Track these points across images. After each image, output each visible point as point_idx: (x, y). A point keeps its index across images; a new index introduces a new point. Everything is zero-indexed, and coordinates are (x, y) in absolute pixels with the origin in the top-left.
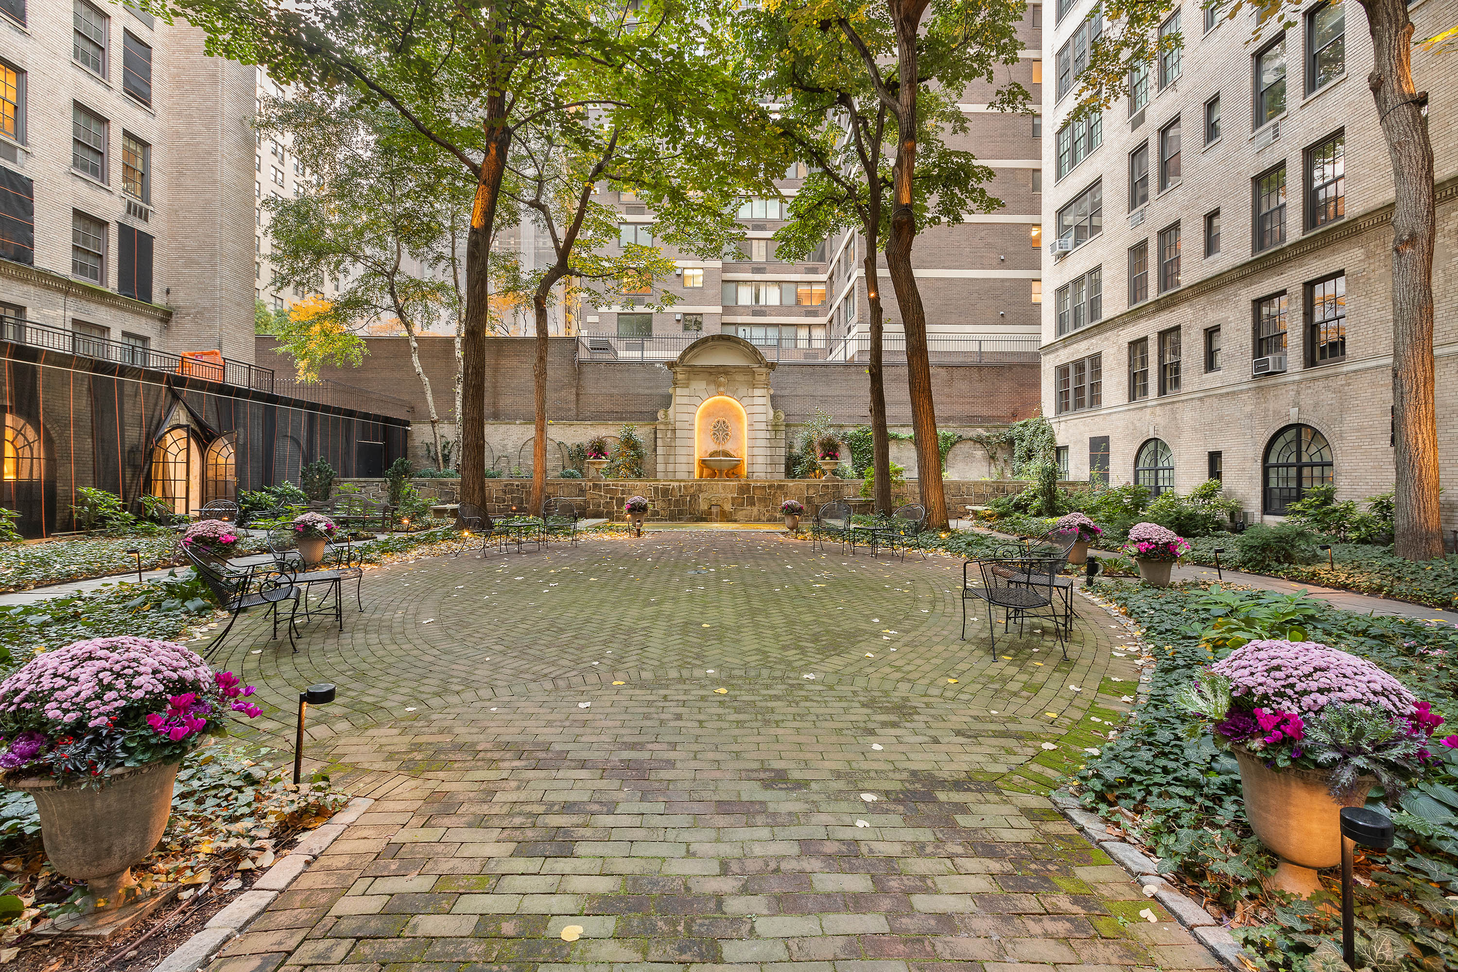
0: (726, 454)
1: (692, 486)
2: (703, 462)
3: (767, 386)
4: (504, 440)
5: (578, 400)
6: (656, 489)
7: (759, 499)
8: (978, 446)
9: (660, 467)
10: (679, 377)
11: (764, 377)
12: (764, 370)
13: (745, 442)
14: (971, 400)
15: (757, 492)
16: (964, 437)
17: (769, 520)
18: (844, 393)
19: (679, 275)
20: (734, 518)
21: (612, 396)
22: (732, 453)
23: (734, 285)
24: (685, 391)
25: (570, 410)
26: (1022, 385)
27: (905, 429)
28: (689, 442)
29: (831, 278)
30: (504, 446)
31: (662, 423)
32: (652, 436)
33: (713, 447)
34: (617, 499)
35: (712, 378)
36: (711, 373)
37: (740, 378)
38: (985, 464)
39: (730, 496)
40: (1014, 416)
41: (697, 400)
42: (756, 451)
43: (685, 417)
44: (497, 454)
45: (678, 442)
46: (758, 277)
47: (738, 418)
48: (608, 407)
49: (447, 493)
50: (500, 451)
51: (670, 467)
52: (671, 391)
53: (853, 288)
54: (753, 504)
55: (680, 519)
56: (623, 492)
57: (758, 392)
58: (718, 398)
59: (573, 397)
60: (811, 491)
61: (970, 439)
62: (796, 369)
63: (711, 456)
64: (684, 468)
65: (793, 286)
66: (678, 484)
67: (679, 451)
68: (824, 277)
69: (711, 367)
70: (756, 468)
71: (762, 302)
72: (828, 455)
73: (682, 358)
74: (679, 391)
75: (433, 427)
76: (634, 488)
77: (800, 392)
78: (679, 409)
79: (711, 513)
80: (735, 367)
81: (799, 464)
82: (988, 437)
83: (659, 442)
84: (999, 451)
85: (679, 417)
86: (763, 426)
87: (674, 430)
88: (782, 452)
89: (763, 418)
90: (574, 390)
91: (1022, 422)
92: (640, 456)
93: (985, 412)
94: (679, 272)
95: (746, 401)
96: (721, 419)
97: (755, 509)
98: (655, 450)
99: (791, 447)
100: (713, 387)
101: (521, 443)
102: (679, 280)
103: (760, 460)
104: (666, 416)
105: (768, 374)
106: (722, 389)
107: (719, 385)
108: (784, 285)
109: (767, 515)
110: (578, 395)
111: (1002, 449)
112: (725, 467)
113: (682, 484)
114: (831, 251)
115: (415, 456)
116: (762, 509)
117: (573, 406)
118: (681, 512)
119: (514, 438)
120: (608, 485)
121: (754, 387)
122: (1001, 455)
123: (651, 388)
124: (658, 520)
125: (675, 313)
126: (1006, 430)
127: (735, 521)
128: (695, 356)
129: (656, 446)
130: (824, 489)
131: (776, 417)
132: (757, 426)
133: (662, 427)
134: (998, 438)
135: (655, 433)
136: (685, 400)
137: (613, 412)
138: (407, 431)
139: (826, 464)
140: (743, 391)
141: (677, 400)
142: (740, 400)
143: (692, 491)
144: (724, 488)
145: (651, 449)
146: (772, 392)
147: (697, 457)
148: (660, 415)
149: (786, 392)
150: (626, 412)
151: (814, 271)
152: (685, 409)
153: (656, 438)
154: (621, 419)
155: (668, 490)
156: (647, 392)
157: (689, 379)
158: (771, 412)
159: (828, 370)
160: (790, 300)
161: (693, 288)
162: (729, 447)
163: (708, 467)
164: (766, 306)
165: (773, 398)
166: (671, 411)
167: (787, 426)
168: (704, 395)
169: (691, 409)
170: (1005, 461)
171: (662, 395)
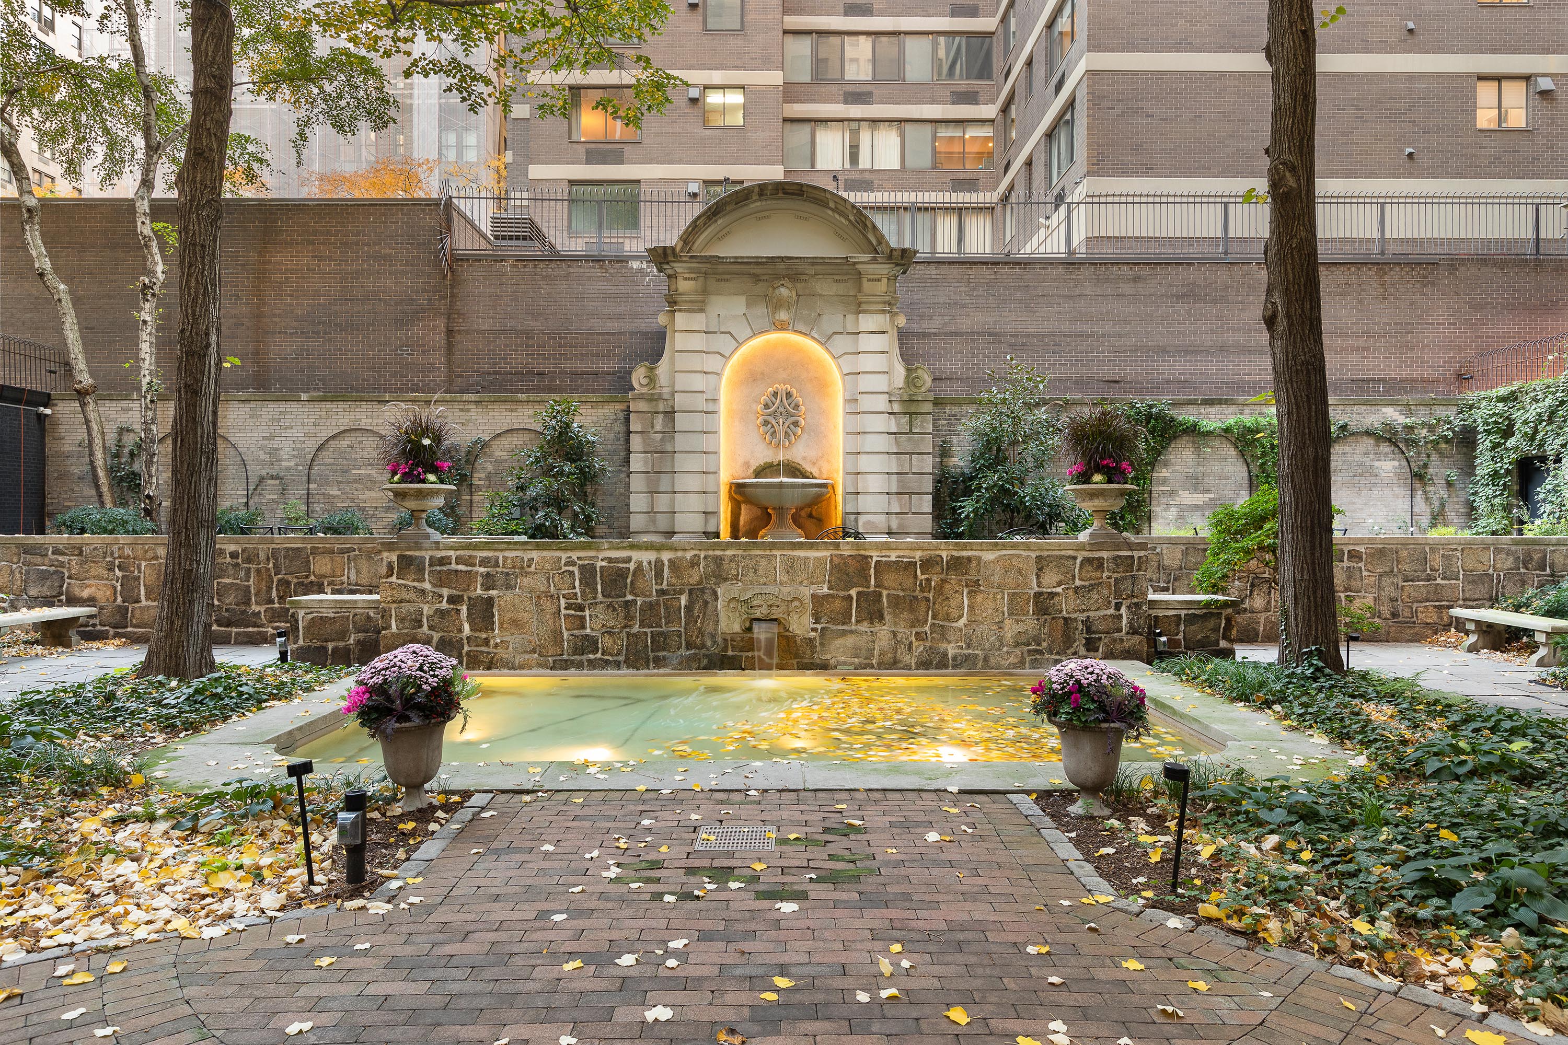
0: (794, 470)
1: (694, 563)
2: (739, 491)
3: (890, 306)
4: (271, 438)
5: (450, 346)
6: (588, 572)
7: (896, 602)
8: (1385, 448)
9: (638, 503)
10: (684, 285)
11: (882, 286)
12: (884, 269)
13: (838, 441)
14: (1362, 342)
15: (890, 579)
16: (1353, 427)
17: (925, 665)
18: (1065, 327)
19: (694, 101)
20: (818, 657)
21: (529, 335)
22: (808, 467)
23: (807, 128)
24: (698, 321)
25: (432, 368)
26: (1478, 307)
27: (1212, 410)
28: (704, 443)
29: (1005, 110)
30: (274, 453)
31: (641, 397)
32: (619, 427)
33: (763, 455)
34: (473, 603)
35: (760, 288)
36: (757, 278)
37: (825, 287)
38: (1402, 492)
39: (807, 592)
40: (1462, 379)
41: (722, 343)
42: (865, 464)
43: (698, 382)
44: (255, 471)
45: (680, 442)
46: (856, 111)
47: (822, 385)
48: (519, 361)
49: (44, 577)
50: (263, 464)
51: (662, 503)
52: (662, 319)
53: (1071, 104)
54: (876, 616)
55: (659, 662)
56: (489, 582)
57: (868, 322)
58: (774, 336)
59: (439, 340)
60: (1050, 579)
61: (1368, 433)
62: (955, 271)
63: (758, 473)
64: (695, 503)
65: (928, 129)
66: (651, 556)
67: (682, 462)
68: (990, 111)
69: (757, 262)
70: (866, 503)
71: (864, 163)
72: (1098, 470)
73: (689, 236)
74: (681, 320)
75: (83, 405)
76: (522, 568)
77: (964, 325)
78: (682, 362)
79: (750, 645)
80: (814, 261)
81: (968, 492)
82: (1410, 428)
83: (636, 442)
84: (1435, 459)
85: (682, 381)
86: (881, 403)
87: (670, 414)
88: (928, 464)
89: (881, 384)
90: (441, 323)
91: (1503, 391)
92: (587, 477)
93: (1393, 369)
94: (694, 93)
95: (842, 343)
96: (782, 388)
97: (883, 632)
98: (627, 461)
99: (944, 452)
100: (761, 310)
101: (311, 445)
102: (696, 111)
103: (874, 483)
104: (652, 379)
105: (892, 279)
106: (783, 315)
107: (778, 305)
108: (908, 127)
109: (919, 647)
110: (450, 333)
111: (1441, 455)
112: (792, 501)
113: (666, 556)
114: (1007, 52)
115: (63, 476)
116: (904, 631)
117: (439, 359)
118: (661, 642)
119: (297, 432)
120: (443, 561)
121: (859, 309)
122: (1440, 470)
123: (620, 316)
124: (592, 664)
125: (687, 181)
126: (1451, 412)
127: (824, 667)
128: (720, 237)
129: (628, 452)
130: (1089, 571)
131: (911, 380)
132: (867, 403)
133: (642, 406)
134: (1432, 429)
135: (627, 420)
136: (697, 342)
137: (531, 373)
138: (41, 418)
139: (1093, 495)
140: (833, 320)
141: (679, 341)
142: (825, 341)
143: (694, 576)
144: (791, 567)
145: (618, 459)
146: (901, 321)
147: (726, 475)
148: (638, 377)
149: (932, 327)
150: (563, 373)
151: (969, 98)
152: (696, 362)
153: (629, 432)
154: (551, 389)
155: (622, 574)
156: (610, 325)
157: (705, 291)
158: (900, 371)
159: (1029, 274)
160: (921, 159)
161: (725, 128)
162: (799, 453)
163: (749, 501)
164: (872, 171)
165: (904, 337)
166: (663, 367)
167: (937, 402)
168: (742, 331)
169: (712, 363)
170: (1449, 484)
171: (645, 335)
